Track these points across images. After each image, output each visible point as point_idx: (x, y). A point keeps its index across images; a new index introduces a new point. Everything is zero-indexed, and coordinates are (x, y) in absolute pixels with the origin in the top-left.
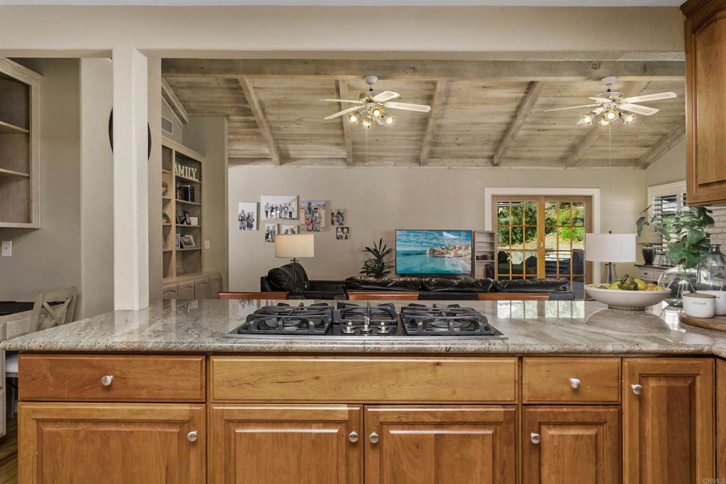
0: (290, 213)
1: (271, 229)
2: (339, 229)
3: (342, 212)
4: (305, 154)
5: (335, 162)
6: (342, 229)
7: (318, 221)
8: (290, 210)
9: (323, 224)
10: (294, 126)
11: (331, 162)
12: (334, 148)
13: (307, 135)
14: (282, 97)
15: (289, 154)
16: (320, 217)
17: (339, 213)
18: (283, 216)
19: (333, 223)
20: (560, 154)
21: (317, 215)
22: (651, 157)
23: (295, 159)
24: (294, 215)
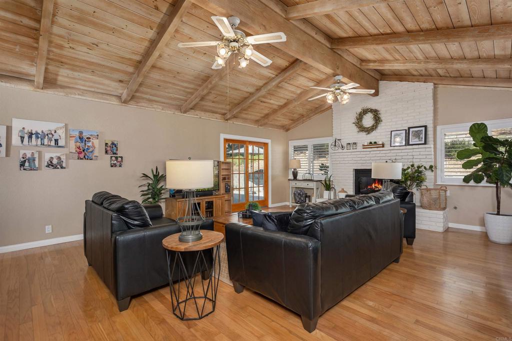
0: (56, 141)
1: (29, 155)
2: (113, 158)
3: (116, 143)
4: (76, 84)
5: (108, 97)
6: (117, 158)
7: (91, 150)
8: (56, 137)
9: (96, 153)
10: (85, 49)
11: (105, 96)
12: (114, 84)
13: (92, 63)
14: (90, 9)
15: (56, 80)
16: (94, 147)
17: (113, 144)
18: (46, 143)
19: (106, 152)
20: (258, 118)
21: (90, 144)
22: (293, 126)
23: (62, 87)
24: (61, 143)
